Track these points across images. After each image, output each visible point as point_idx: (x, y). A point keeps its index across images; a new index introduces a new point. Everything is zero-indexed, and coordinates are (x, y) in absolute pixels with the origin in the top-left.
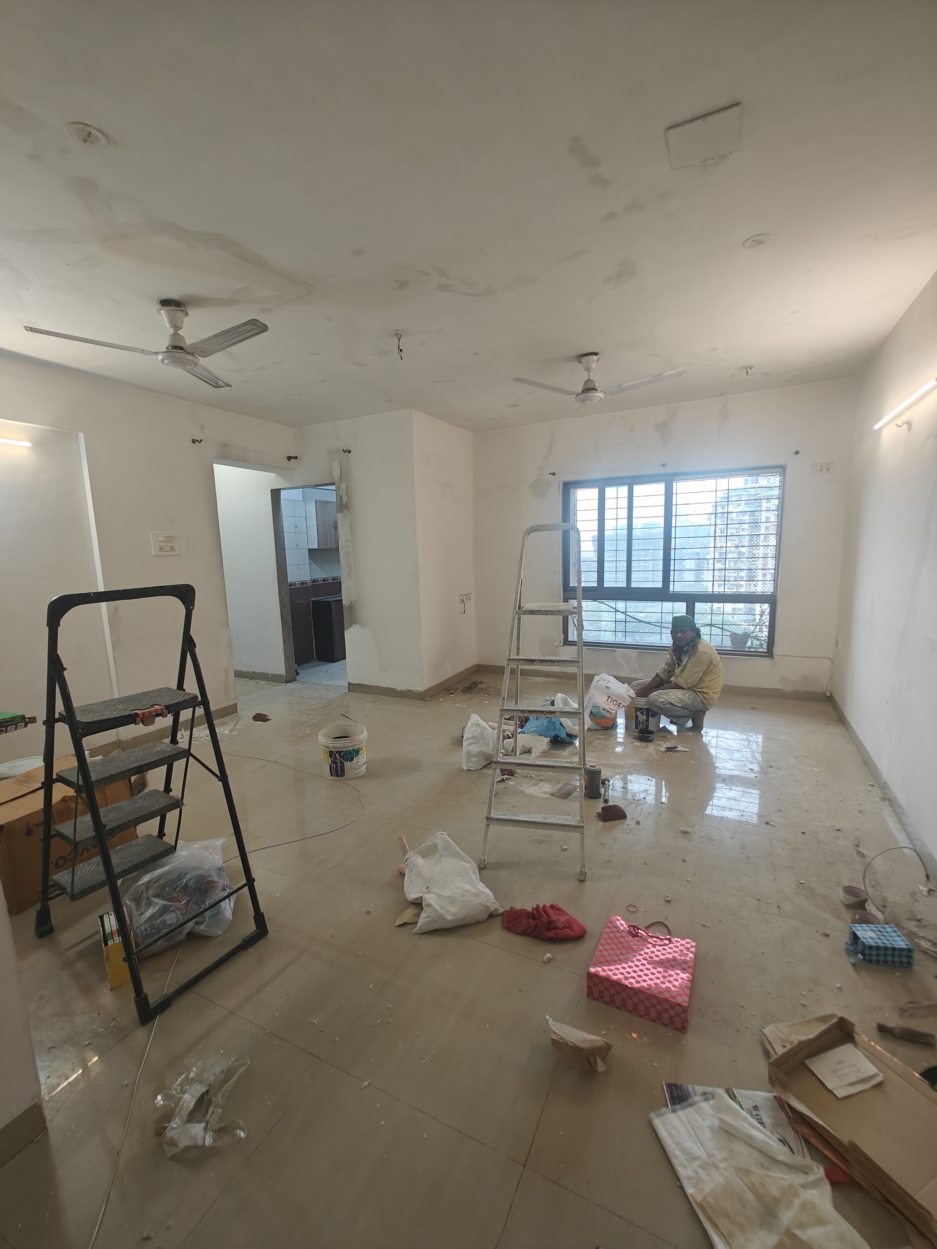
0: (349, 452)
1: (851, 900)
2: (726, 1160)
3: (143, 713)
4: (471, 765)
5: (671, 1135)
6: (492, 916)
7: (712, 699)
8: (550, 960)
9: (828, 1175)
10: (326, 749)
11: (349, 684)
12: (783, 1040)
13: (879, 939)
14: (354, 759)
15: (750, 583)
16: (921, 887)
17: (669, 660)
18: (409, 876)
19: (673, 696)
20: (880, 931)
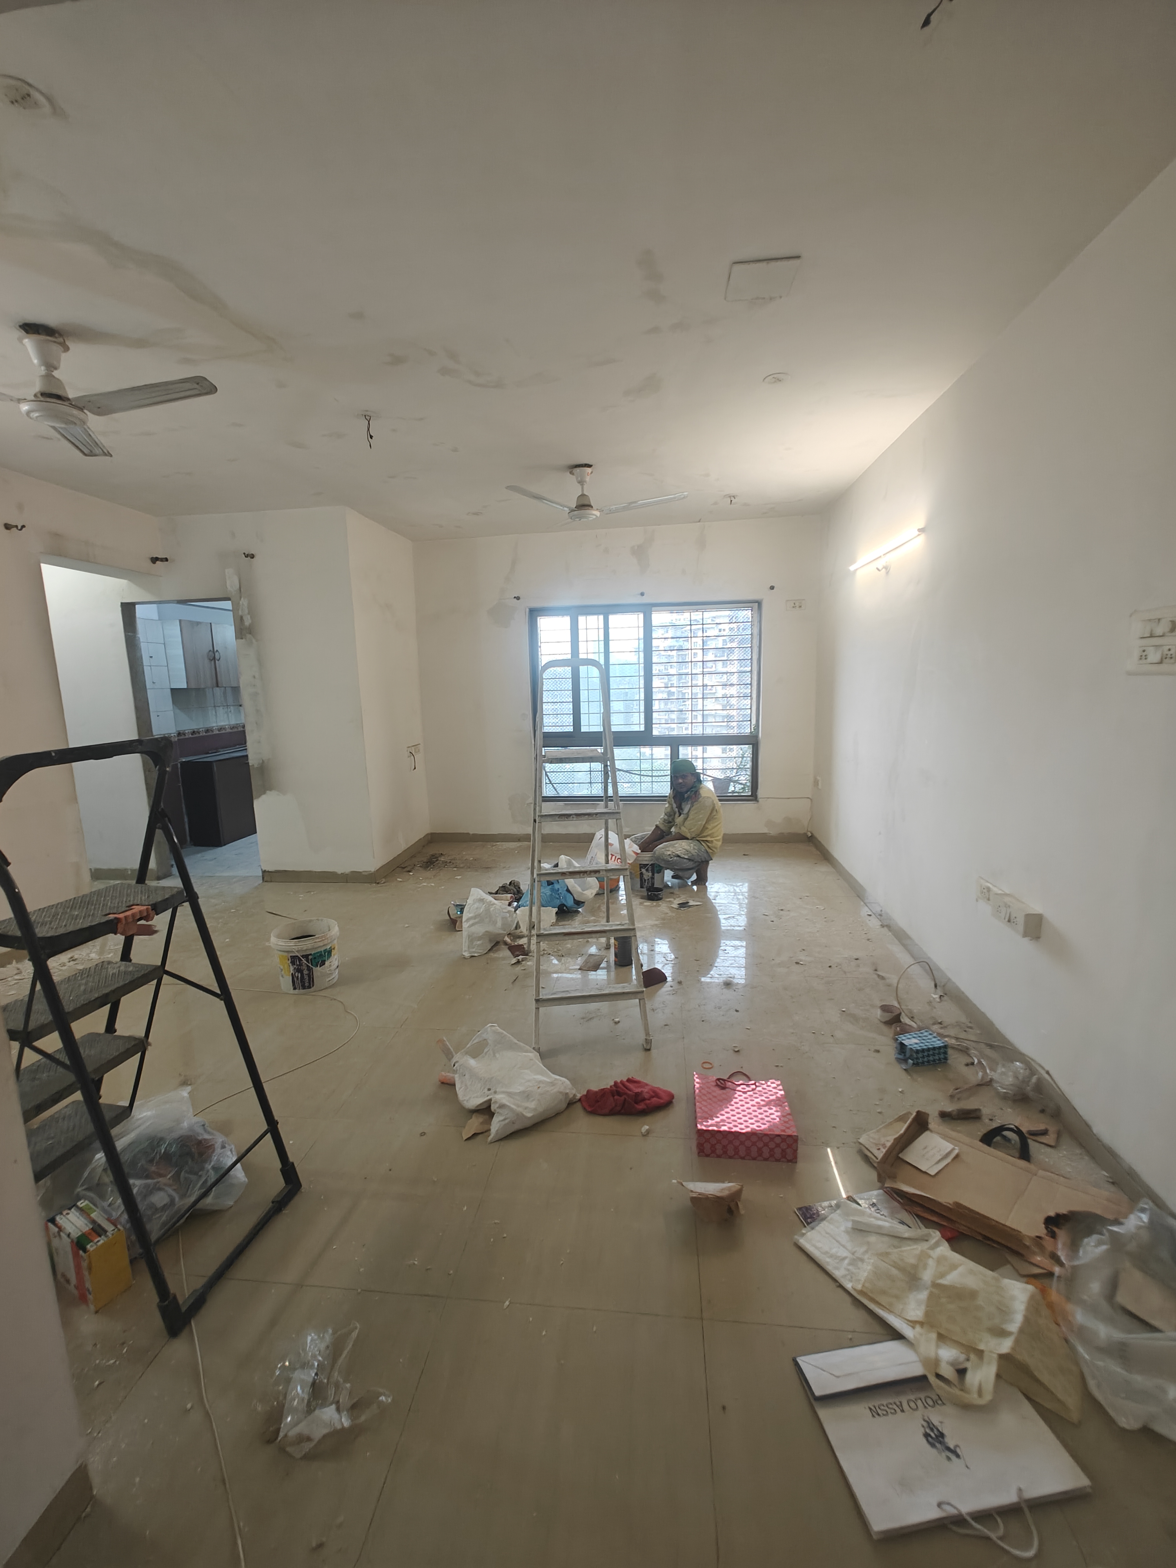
0: (252, 556)
1: (888, 1016)
2: (866, 1252)
3: (126, 917)
4: (474, 950)
5: (817, 1248)
6: (571, 1104)
7: (716, 848)
8: (648, 1132)
9: (943, 1236)
10: (286, 954)
11: (264, 872)
12: (876, 1144)
13: (922, 1043)
14: (326, 963)
15: (682, 725)
16: (935, 996)
17: (669, 810)
18: (462, 1082)
19: (680, 848)
20: (920, 1037)
